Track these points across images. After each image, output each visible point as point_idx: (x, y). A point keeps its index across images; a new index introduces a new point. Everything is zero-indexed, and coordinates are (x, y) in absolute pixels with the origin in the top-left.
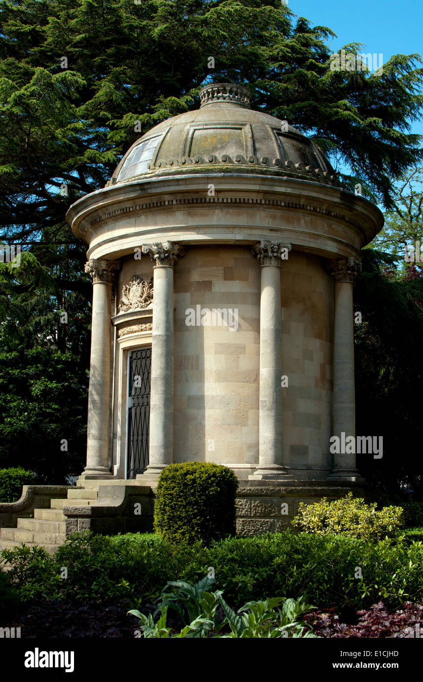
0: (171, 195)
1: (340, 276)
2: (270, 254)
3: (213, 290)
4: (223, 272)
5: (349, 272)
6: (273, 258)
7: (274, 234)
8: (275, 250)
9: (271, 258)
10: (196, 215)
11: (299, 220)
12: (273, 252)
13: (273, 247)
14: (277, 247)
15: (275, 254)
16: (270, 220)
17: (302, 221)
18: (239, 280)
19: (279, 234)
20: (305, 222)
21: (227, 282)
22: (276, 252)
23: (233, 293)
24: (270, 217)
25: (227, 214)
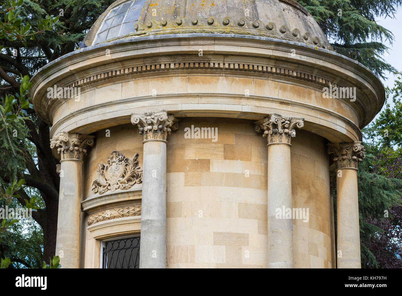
0: (169, 58)
1: (345, 162)
2: (280, 130)
3: (211, 171)
4: (222, 149)
5: (355, 157)
6: (283, 135)
7: (284, 107)
8: (286, 126)
9: (281, 134)
10: (197, 82)
11: (310, 94)
12: (284, 128)
13: (284, 122)
14: (289, 122)
15: (286, 130)
16: (280, 91)
17: (313, 96)
18: (241, 160)
19: (289, 108)
20: (316, 97)
21: (227, 161)
22: (287, 128)
23: (234, 174)
24: (280, 89)
25: (232, 82)
